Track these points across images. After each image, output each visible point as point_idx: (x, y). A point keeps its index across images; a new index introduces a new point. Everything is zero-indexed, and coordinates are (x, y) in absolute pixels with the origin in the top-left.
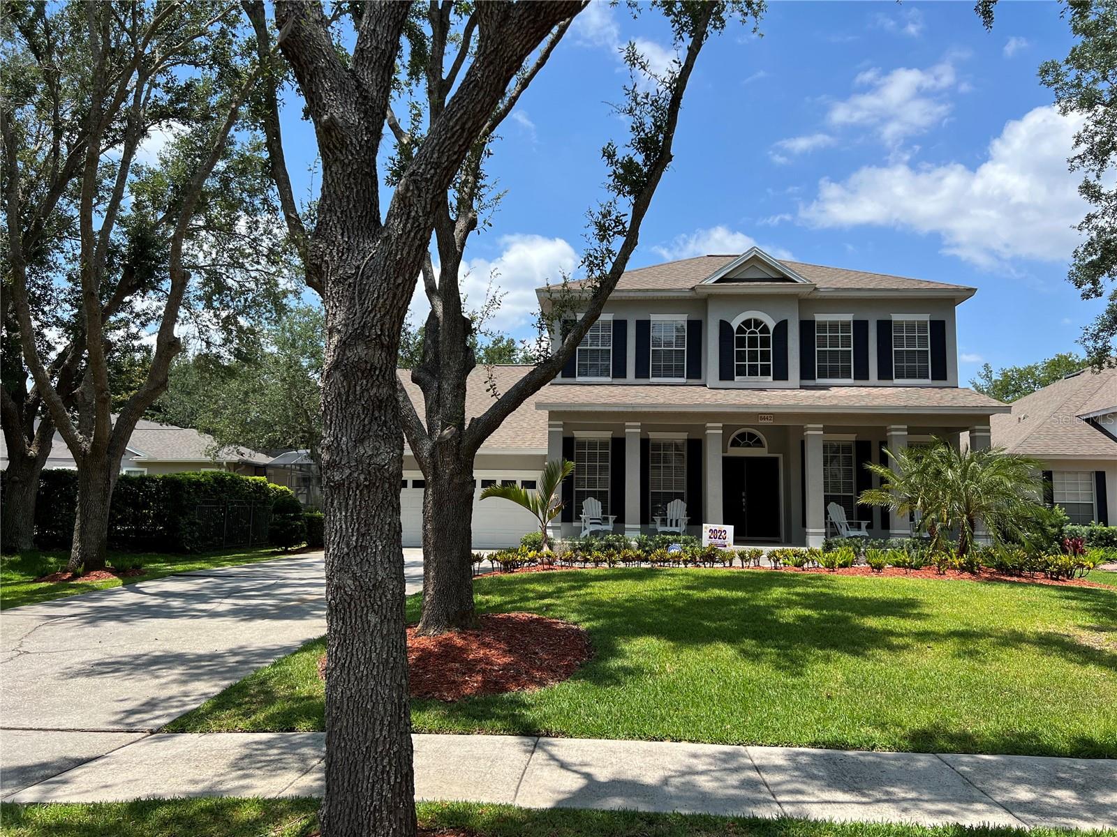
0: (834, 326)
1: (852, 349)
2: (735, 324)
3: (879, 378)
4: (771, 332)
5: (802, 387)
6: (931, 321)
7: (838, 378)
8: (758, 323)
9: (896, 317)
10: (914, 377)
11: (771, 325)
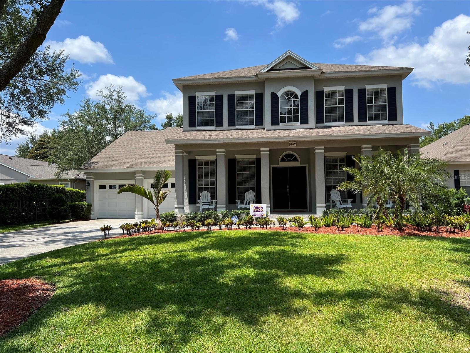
0: (334, 94)
1: (344, 105)
2: (279, 94)
3: (359, 121)
4: (299, 98)
5: (316, 128)
6: (388, 88)
7: (337, 122)
8: (292, 93)
9: (368, 87)
10: (379, 119)
11: (299, 94)
